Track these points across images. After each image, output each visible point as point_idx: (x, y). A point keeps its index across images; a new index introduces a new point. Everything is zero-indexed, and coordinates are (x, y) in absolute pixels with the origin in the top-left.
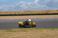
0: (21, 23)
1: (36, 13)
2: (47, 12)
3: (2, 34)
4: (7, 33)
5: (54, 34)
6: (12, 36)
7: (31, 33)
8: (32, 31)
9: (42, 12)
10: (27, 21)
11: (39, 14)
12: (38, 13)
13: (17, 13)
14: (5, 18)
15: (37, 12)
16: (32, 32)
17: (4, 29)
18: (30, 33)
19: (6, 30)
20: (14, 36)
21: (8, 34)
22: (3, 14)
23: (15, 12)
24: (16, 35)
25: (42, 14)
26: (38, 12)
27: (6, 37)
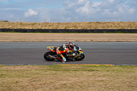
1: (116, 27)
6: (61, 80)
8: (108, 71)
9: (130, 26)
11: (124, 30)
12: (120, 28)
13: (71, 25)
15: (118, 24)
16: (108, 73)
19: (46, 67)
20: (65, 82)
21: (52, 76)
23: (67, 24)
26: (121, 24)
27: (48, 82)
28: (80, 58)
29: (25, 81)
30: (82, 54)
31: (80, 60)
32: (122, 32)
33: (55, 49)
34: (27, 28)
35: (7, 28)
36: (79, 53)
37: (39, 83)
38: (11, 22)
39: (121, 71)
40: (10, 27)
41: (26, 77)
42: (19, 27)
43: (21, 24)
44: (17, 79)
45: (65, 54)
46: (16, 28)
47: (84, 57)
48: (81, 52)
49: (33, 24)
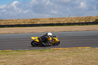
0: (35, 38)
1: (14, 23)
2: (32, 21)
5: (45, 59)
7: (5, 58)
9: (24, 22)
10: (45, 35)
11: (20, 25)
12: (17, 24)
15: (16, 21)
16: (8, 56)
18: (3, 59)
25: (25, 25)
26: (18, 21)
32: (18, 27)
39: (17, 54)
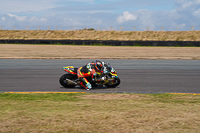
3: (136, 109)
4: (152, 104)
14: (145, 54)
17: (144, 92)
19: (149, 96)
21: (157, 111)
22: (139, 38)
23: (180, 33)
24: (185, 114)
27: (152, 118)
28: (114, 84)
29: (118, 116)
30: (116, 78)
31: (114, 86)
33: (76, 70)
34: (120, 39)
35: (93, 39)
36: (110, 76)
37: (139, 119)
38: (98, 30)
40: (97, 38)
41: (121, 110)
42: (110, 38)
43: (112, 33)
44: (107, 113)
45: (89, 78)
46: (105, 39)
47: (119, 82)
48: (114, 75)
49: (131, 34)
